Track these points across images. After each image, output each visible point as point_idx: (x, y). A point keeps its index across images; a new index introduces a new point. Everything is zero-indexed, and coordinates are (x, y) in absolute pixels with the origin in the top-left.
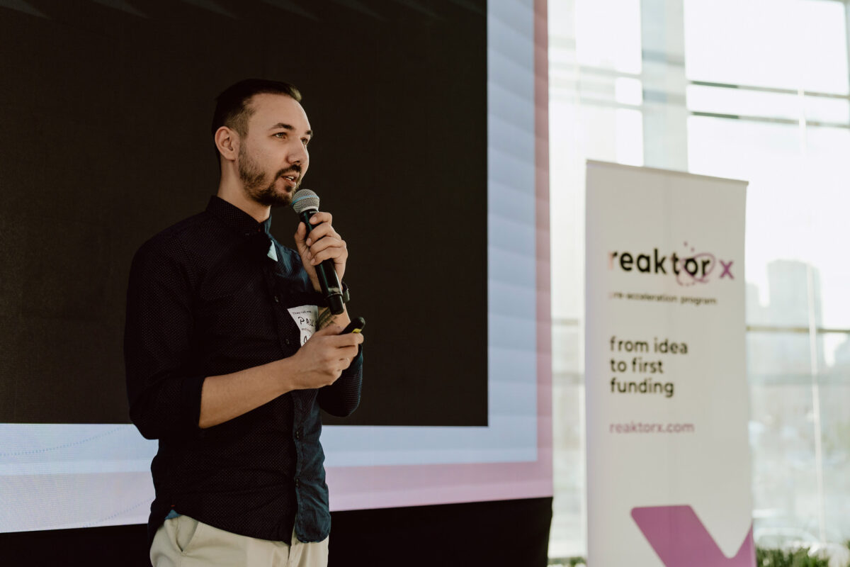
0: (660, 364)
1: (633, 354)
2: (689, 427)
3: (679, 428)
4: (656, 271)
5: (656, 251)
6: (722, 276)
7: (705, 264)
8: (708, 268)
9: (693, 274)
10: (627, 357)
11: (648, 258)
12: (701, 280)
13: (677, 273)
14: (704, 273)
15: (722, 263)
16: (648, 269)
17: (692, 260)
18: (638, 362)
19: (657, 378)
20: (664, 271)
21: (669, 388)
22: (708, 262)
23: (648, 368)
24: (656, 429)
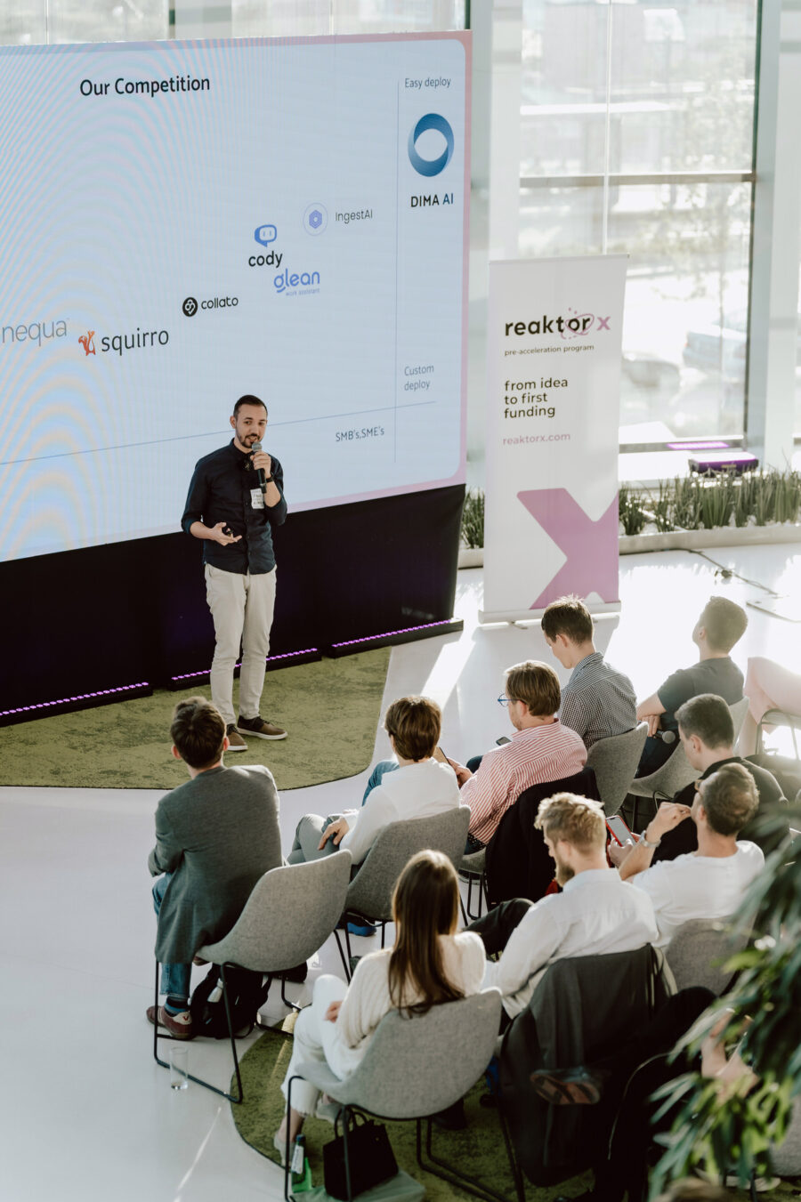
0: (545, 395)
1: (523, 391)
2: (567, 436)
3: (558, 438)
4: (545, 331)
5: (545, 318)
6: (600, 329)
7: (585, 322)
8: (588, 324)
9: (575, 330)
10: (518, 394)
11: (538, 324)
12: (581, 334)
13: (561, 331)
14: (584, 328)
15: (600, 319)
16: (538, 331)
17: (576, 320)
18: (527, 396)
19: (542, 405)
20: (551, 331)
21: (551, 411)
22: (588, 320)
23: (535, 399)
24: (539, 439)
